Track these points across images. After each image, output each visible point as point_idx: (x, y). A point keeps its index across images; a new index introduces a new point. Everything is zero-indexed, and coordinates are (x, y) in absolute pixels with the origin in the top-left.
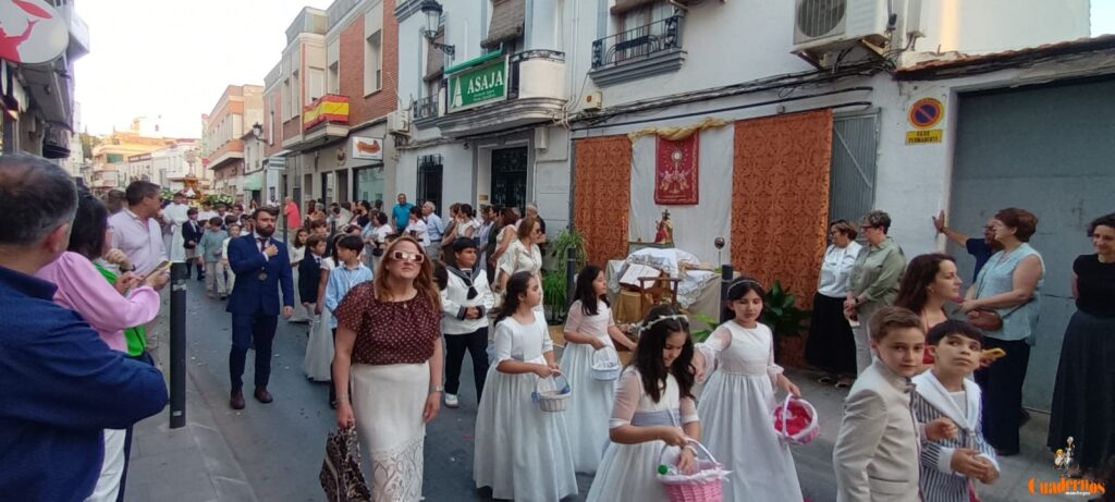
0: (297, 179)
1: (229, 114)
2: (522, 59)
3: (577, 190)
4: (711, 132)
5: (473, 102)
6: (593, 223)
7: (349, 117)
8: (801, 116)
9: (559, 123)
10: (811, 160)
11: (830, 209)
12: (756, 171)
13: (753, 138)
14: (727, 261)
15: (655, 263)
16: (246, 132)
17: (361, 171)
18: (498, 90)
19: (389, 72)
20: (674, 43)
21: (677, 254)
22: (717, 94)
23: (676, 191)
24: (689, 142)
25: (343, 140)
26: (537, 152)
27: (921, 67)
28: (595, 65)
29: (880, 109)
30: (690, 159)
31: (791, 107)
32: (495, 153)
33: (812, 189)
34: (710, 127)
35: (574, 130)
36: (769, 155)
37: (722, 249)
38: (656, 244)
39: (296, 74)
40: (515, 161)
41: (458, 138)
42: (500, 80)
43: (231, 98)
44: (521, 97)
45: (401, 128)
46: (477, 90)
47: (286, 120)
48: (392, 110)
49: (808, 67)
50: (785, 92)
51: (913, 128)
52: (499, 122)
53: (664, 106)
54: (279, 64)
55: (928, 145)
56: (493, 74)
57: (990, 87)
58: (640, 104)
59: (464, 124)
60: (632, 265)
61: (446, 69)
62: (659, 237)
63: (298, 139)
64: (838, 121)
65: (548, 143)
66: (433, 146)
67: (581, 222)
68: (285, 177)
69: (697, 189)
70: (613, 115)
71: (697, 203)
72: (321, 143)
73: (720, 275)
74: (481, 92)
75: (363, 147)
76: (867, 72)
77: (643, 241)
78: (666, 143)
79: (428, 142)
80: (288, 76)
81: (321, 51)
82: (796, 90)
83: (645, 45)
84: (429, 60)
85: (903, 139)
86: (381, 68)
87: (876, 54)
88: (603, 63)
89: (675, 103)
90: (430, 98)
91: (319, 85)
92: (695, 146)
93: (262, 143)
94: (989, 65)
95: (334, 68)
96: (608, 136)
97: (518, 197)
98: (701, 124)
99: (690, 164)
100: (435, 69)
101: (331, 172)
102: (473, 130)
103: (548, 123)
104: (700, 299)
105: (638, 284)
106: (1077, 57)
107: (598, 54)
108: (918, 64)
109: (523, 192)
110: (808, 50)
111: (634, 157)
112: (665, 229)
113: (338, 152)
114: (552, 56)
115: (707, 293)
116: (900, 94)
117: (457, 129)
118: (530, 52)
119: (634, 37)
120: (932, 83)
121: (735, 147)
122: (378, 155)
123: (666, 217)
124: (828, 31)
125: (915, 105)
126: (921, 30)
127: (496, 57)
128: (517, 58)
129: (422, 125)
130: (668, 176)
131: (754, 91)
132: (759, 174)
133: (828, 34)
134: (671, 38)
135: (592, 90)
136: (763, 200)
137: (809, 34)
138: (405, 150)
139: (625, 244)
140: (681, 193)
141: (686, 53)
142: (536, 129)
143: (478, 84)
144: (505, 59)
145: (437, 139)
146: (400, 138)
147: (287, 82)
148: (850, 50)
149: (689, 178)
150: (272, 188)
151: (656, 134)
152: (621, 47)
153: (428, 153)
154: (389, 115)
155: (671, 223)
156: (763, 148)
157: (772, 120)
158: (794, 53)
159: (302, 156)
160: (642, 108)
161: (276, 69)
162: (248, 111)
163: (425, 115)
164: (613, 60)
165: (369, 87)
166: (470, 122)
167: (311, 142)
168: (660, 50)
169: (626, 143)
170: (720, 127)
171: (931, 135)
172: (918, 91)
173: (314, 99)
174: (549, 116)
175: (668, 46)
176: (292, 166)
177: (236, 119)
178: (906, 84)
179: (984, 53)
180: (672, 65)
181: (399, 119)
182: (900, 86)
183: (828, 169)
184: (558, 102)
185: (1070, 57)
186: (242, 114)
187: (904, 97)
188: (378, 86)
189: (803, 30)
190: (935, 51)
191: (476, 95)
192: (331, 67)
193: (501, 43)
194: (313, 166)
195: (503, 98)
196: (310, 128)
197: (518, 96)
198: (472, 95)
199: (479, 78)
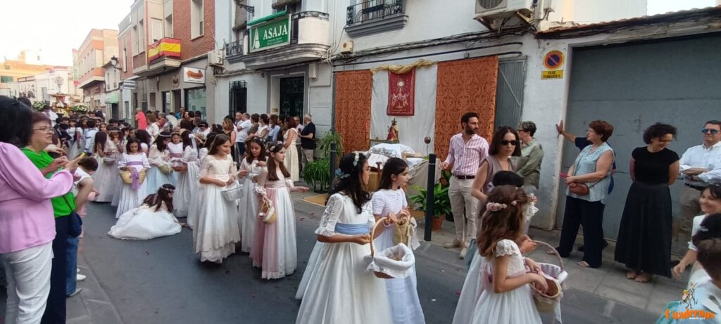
0: (144, 96)
1: (92, 50)
2: (300, 17)
3: (336, 105)
4: (423, 69)
5: (266, 46)
6: (347, 127)
7: (181, 53)
8: (479, 60)
9: (324, 61)
10: (485, 88)
11: (495, 118)
12: (452, 96)
13: (449, 73)
14: (432, 152)
15: (387, 153)
16: (106, 63)
17: (190, 91)
18: (284, 38)
19: (209, 23)
20: (400, 10)
21: (401, 147)
22: (427, 44)
23: (400, 107)
24: (408, 75)
25: (176, 70)
26: (310, 80)
27: (551, 30)
28: (348, 23)
29: (527, 56)
30: (409, 86)
31: (473, 54)
32: (283, 81)
33: (485, 106)
34: (423, 66)
35: (335, 66)
36: (459, 85)
37: (429, 145)
38: (388, 141)
39: (141, 22)
40: (296, 86)
41: (257, 70)
42: (286, 31)
43: (95, 38)
44: (299, 43)
45: (218, 62)
46: (270, 37)
47: (133, 55)
48: (211, 50)
49: (483, 28)
50: (469, 44)
51: (547, 70)
52: (285, 59)
53: (394, 51)
54: (129, 15)
55: (554, 80)
56: (281, 27)
57: (591, 44)
58: (378, 49)
59: (261, 60)
60: (372, 154)
61: (248, 22)
62: (390, 136)
63: (145, 68)
64: (502, 63)
65: (317, 74)
66: (240, 75)
67: (340, 127)
68: (135, 95)
69: (413, 106)
70: (361, 57)
71: (413, 115)
72: (161, 71)
73: (428, 160)
74: (272, 38)
75: (191, 74)
76: (520, 33)
77: (379, 139)
78: (394, 76)
79: (236, 72)
80: (137, 24)
81: (160, 7)
82: (476, 43)
83: (381, 11)
84: (236, 16)
85: (540, 75)
86: (203, 20)
87: (526, 21)
88: (354, 21)
89: (400, 49)
90: (237, 42)
91: (158, 31)
92: (413, 78)
93: (118, 71)
94: (591, 31)
95: (169, 19)
96: (357, 71)
97: (298, 110)
98: (417, 64)
99: (409, 90)
100: (240, 23)
101: (168, 92)
102: (268, 64)
103: (317, 61)
104: (416, 176)
105: (376, 166)
106: (642, 27)
107: (350, 15)
108: (550, 28)
109: (301, 106)
110: (484, 18)
111: (374, 84)
112: (393, 131)
113: (173, 78)
114: (320, 16)
115: (420, 172)
116: (539, 47)
117: (257, 63)
118: (305, 13)
119: (375, 5)
120: (558, 41)
121: (438, 79)
122: (202, 80)
123: (394, 123)
124: (496, 5)
125: (548, 54)
126: (552, 8)
127: (283, 15)
128: (297, 16)
129: (232, 61)
130: (395, 97)
131: (450, 43)
132: (453, 97)
133: (496, 8)
134: (398, 7)
135: (346, 40)
136: (454, 113)
137: (485, 7)
138: (220, 77)
139: (368, 141)
140: (404, 108)
141: (407, 16)
142: (310, 65)
143: (270, 33)
144: (288, 16)
145: (243, 70)
146: (217, 68)
147: (135, 28)
148: (509, 19)
149: (408, 98)
150: (127, 102)
151: (388, 69)
152: (366, 11)
153: (237, 79)
154: (210, 53)
155: (397, 127)
156: (455, 80)
157: (461, 62)
158: (475, 19)
159: (148, 80)
160: (379, 53)
161: (127, 18)
162: (107, 48)
163: (234, 53)
164: (361, 20)
165: (195, 33)
166: (265, 59)
167: (153, 71)
168: (391, 14)
169: (369, 75)
170: (429, 66)
171: (557, 74)
172: (550, 45)
173: (155, 41)
174: (318, 56)
175: (396, 12)
176: (140, 87)
177: (98, 53)
178: (542, 41)
179: (589, 23)
180: (399, 24)
181: (216, 56)
182: (539, 43)
183: (495, 94)
184: (325, 47)
185: (637, 27)
186: (102, 50)
187: (541, 50)
188: (201, 33)
189: (481, 4)
190: (560, 21)
191: (269, 41)
192: (167, 19)
193: (286, 7)
194: (156, 87)
195: (287, 43)
196: (153, 61)
197: (297, 42)
198: (266, 40)
199: (271, 29)
